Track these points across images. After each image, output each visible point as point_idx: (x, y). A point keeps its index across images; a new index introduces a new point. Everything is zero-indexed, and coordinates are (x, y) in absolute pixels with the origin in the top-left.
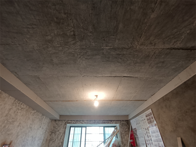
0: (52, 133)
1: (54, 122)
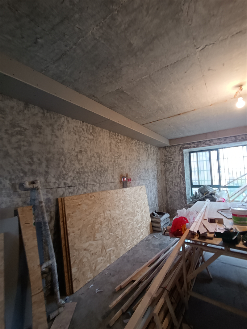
0: (165, 163)
1: (163, 151)
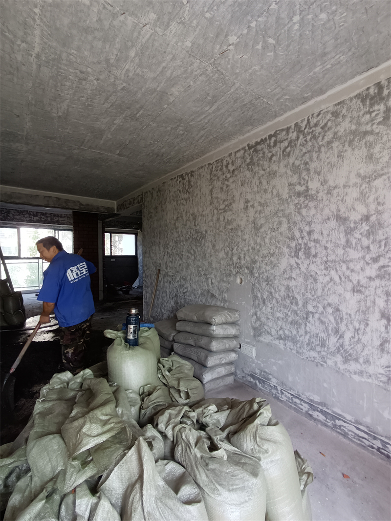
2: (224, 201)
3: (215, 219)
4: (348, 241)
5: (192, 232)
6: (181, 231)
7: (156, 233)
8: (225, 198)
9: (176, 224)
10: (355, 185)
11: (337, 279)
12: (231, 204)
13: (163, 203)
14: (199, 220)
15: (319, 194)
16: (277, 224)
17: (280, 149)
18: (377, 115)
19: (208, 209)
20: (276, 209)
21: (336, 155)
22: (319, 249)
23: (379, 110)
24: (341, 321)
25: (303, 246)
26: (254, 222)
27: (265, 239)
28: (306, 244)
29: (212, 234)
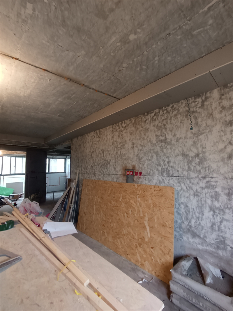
2: (120, 143)
3: (115, 153)
4: (189, 167)
5: (102, 160)
6: (95, 160)
7: (79, 160)
8: (121, 142)
9: (92, 155)
10: (190, 138)
11: (185, 188)
12: (124, 145)
13: (84, 143)
14: (106, 153)
15: (172, 142)
16: (151, 157)
17: (150, 117)
18: (198, 103)
19: (111, 148)
20: (150, 149)
21: (180, 122)
22: (174, 172)
23: (199, 101)
24: (189, 213)
25: (165, 170)
26: (138, 155)
27: (144, 165)
28: (167, 169)
29: (114, 161)
